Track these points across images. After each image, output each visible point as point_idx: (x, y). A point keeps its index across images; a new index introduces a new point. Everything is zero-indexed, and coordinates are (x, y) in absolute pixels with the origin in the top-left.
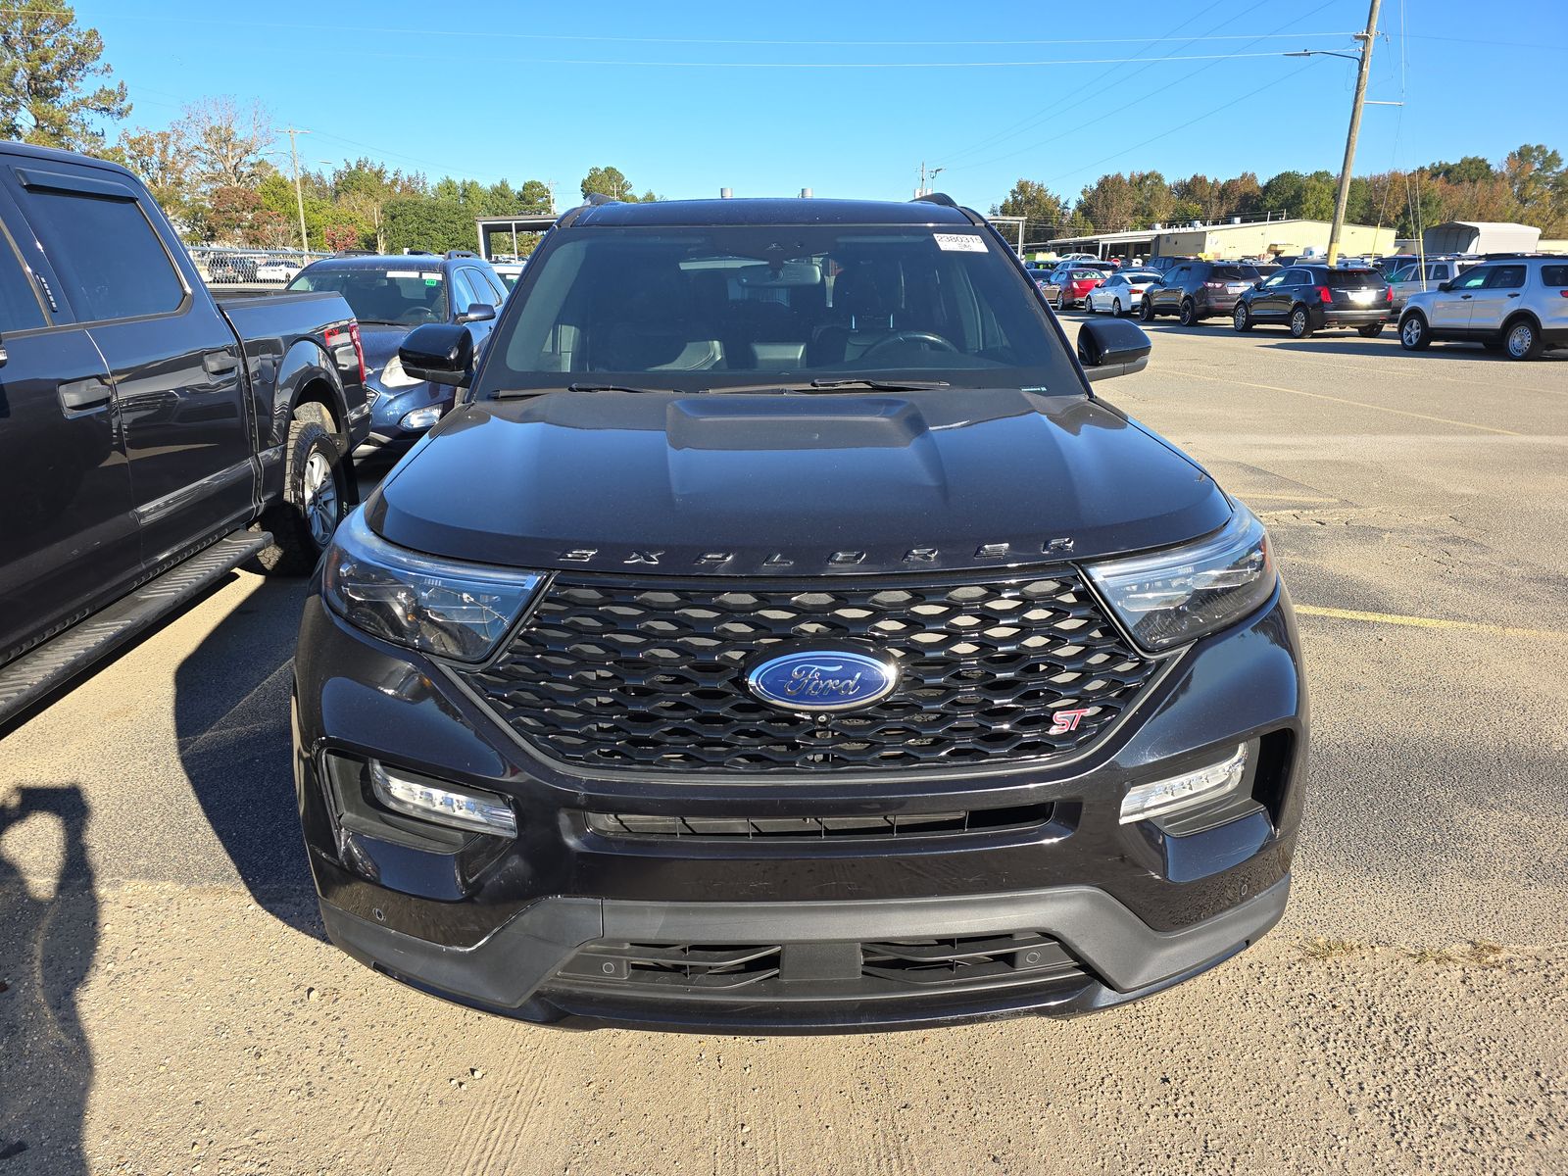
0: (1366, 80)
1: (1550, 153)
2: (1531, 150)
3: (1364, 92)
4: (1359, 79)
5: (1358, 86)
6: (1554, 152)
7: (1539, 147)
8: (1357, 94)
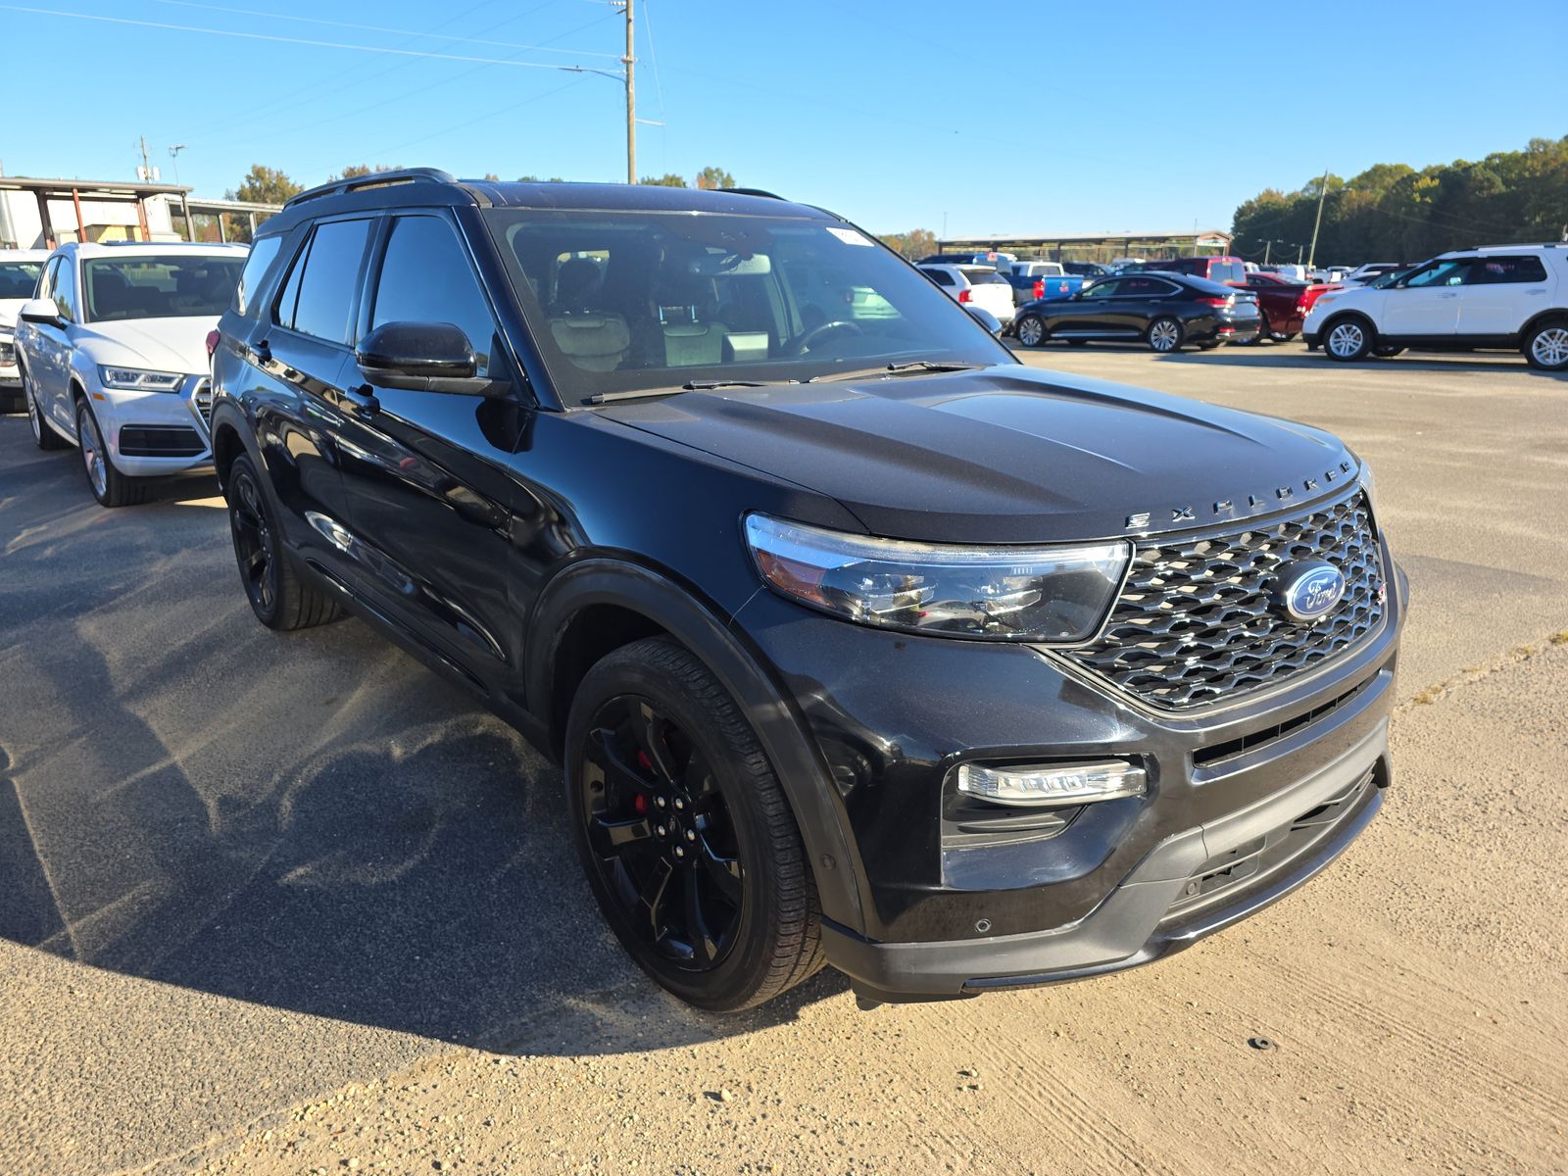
0: (633, 99)
1: (725, 176)
2: (712, 172)
3: (633, 111)
4: (628, 99)
5: (628, 105)
6: (728, 176)
7: (717, 170)
8: (628, 112)
